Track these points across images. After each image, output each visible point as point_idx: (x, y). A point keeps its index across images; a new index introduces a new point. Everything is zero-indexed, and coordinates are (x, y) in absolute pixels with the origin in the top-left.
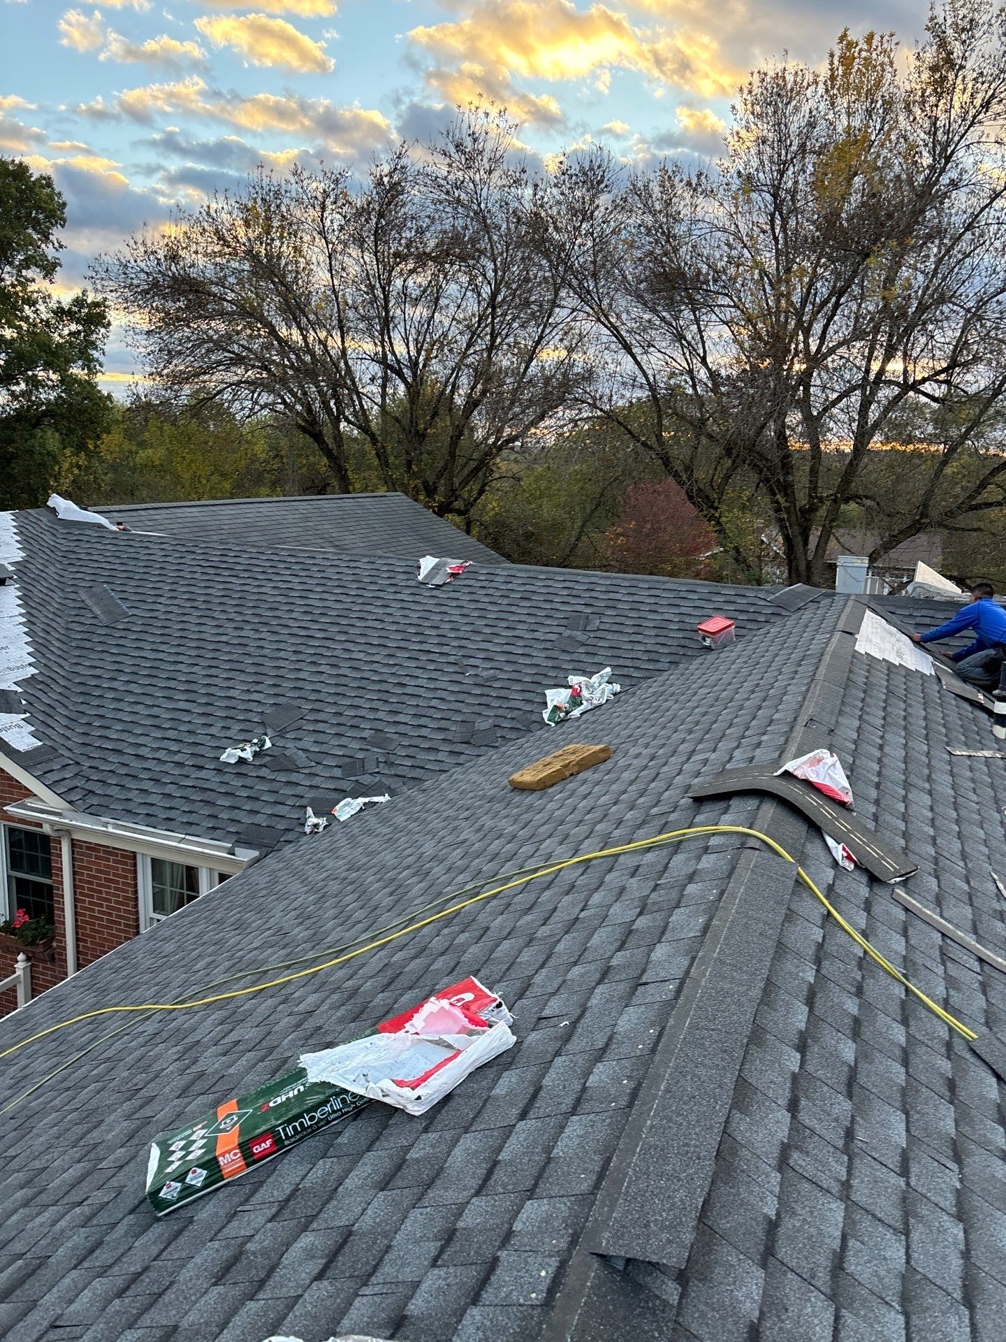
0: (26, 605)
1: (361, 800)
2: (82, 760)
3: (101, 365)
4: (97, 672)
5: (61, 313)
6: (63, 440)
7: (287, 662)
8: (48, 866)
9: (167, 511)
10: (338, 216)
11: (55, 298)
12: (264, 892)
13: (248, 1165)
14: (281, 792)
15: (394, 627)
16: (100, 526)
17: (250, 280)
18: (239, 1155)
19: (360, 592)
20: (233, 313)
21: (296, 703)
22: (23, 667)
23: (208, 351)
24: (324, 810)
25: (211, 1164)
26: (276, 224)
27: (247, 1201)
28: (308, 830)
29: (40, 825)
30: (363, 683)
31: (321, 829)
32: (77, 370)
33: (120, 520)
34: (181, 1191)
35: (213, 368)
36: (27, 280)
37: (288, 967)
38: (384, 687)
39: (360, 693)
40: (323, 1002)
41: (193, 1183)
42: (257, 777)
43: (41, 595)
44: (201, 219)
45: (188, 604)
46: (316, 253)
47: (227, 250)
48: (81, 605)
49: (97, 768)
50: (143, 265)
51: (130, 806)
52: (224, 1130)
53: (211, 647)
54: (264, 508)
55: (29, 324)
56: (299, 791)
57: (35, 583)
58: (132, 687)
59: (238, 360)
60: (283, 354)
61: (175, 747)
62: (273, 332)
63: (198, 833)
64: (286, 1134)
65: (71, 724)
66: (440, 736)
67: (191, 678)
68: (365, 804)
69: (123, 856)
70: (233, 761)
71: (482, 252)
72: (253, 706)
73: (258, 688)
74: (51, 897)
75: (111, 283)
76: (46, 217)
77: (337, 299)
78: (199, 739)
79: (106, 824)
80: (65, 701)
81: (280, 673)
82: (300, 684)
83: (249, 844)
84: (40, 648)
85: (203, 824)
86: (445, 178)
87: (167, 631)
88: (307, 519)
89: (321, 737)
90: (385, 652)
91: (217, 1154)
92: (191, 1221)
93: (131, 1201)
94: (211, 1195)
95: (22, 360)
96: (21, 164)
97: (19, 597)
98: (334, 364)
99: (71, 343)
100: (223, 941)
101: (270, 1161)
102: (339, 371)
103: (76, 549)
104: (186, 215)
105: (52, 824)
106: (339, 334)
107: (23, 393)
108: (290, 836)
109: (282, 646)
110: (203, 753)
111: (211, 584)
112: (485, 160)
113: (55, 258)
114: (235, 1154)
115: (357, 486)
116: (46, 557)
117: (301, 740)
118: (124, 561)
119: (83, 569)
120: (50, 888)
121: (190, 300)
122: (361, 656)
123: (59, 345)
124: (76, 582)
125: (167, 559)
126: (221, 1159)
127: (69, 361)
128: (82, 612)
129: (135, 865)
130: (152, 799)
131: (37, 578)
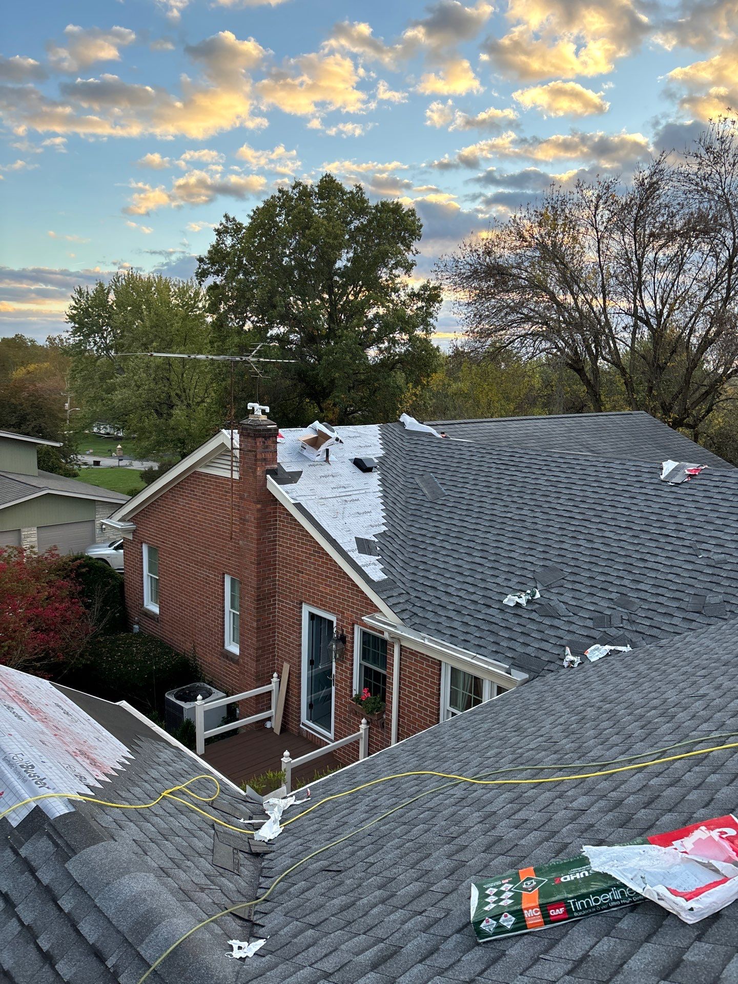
0: (383, 485)
1: (608, 648)
2: (410, 591)
3: (434, 328)
4: (423, 532)
5: (413, 296)
6: (407, 378)
7: (554, 536)
8: (385, 662)
9: (473, 425)
10: (607, 212)
11: (410, 287)
12: (534, 707)
13: (546, 923)
14: (546, 632)
15: (639, 515)
16: (431, 435)
17: (539, 262)
18: (539, 913)
19: (613, 486)
20: (526, 286)
21: (559, 566)
22: (379, 525)
23: (506, 314)
24: (579, 651)
25: (518, 914)
26: (560, 222)
27: (546, 952)
28: (566, 664)
29: (382, 633)
30: (612, 556)
31: (576, 665)
32: (419, 333)
33: (443, 431)
34: (496, 928)
35: (509, 326)
36: (396, 276)
37: (560, 769)
38: (629, 560)
39: (610, 563)
40: (592, 804)
41: (505, 924)
42: (529, 618)
43: (392, 479)
44: (509, 225)
45: (485, 490)
46: (588, 240)
47: (525, 244)
48: (416, 487)
49: (420, 598)
50: (468, 259)
51: (440, 627)
52: (526, 890)
53: (500, 520)
54: (540, 423)
55: (394, 305)
56: (560, 633)
57: (389, 471)
58: (445, 544)
59: (528, 319)
60: (559, 312)
61: (472, 590)
62: (553, 297)
63: (485, 654)
64: (575, 908)
65: (406, 566)
66: (675, 604)
67: (485, 541)
68: (611, 651)
69: (432, 662)
70: (512, 604)
71: (723, 225)
72: (527, 565)
73: (532, 552)
74: (384, 683)
75: (447, 273)
76: (410, 235)
77: (602, 271)
78: (489, 586)
79: (423, 638)
80: (403, 550)
81: (548, 543)
82: (563, 552)
83: (521, 668)
84: (390, 513)
85: (489, 648)
86: (696, 174)
87: (470, 507)
88: (570, 431)
89: (577, 595)
90: (630, 533)
91: (523, 907)
92: (503, 954)
93: (458, 924)
94: (517, 938)
95: (387, 327)
96: (397, 203)
97: (379, 480)
98: (597, 318)
99: (417, 315)
100: (507, 739)
101: (562, 925)
102: (599, 323)
103: (415, 450)
104: (499, 224)
105: (390, 633)
106: (601, 295)
107: (386, 349)
108: (552, 667)
109: (550, 523)
110: (491, 596)
111: (502, 476)
112: (730, 156)
113: (412, 260)
114: (536, 912)
115: (607, 406)
116: (396, 454)
117: (562, 595)
118: (444, 458)
119: (418, 463)
120: (385, 676)
121: (497, 280)
122: (611, 535)
123: (410, 317)
124: (414, 471)
125: (473, 458)
126: (525, 912)
127: (415, 327)
128: (417, 491)
129: (440, 670)
130: (456, 625)
131: (391, 468)
